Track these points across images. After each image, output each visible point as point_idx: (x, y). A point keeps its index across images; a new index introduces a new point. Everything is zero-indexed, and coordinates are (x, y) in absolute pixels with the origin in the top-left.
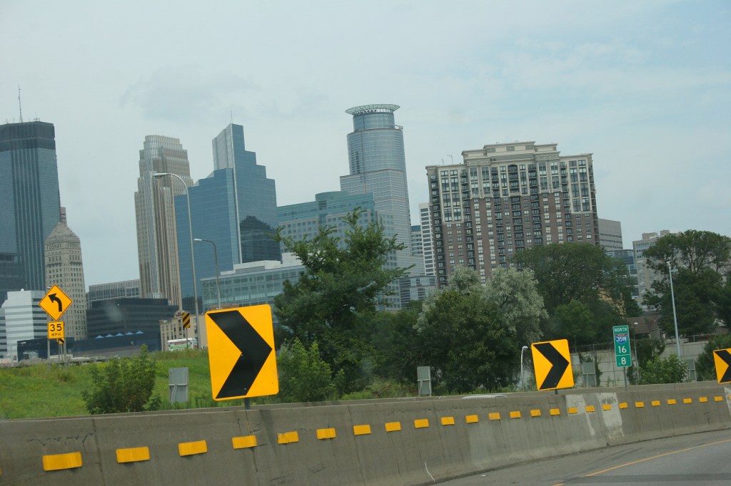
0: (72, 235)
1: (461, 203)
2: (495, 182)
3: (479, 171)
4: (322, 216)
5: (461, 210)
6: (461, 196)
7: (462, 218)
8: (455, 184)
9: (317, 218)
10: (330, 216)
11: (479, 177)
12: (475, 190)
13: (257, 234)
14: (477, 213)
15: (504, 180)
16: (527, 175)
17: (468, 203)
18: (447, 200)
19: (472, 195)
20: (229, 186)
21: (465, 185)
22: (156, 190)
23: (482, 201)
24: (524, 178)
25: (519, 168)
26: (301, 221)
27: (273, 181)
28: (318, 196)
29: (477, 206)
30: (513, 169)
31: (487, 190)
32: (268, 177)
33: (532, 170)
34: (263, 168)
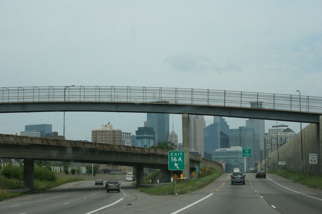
0: (176, 134)
1: (270, 144)
2: (277, 140)
3: (274, 138)
4: (240, 133)
5: (270, 146)
6: (270, 143)
7: (270, 147)
8: (269, 140)
9: (239, 133)
10: (242, 133)
11: (274, 139)
12: (273, 142)
13: (223, 136)
14: (273, 147)
15: (279, 140)
16: (284, 140)
17: (271, 145)
18: (267, 144)
19: (272, 143)
20: (218, 127)
21: (271, 141)
22: (194, 120)
23: (274, 144)
24: (283, 140)
25: (283, 138)
26: (235, 133)
27: (229, 126)
28: (239, 127)
29: (273, 145)
30: (281, 138)
31: (275, 142)
32: (227, 125)
33: (285, 139)
34: (226, 122)
